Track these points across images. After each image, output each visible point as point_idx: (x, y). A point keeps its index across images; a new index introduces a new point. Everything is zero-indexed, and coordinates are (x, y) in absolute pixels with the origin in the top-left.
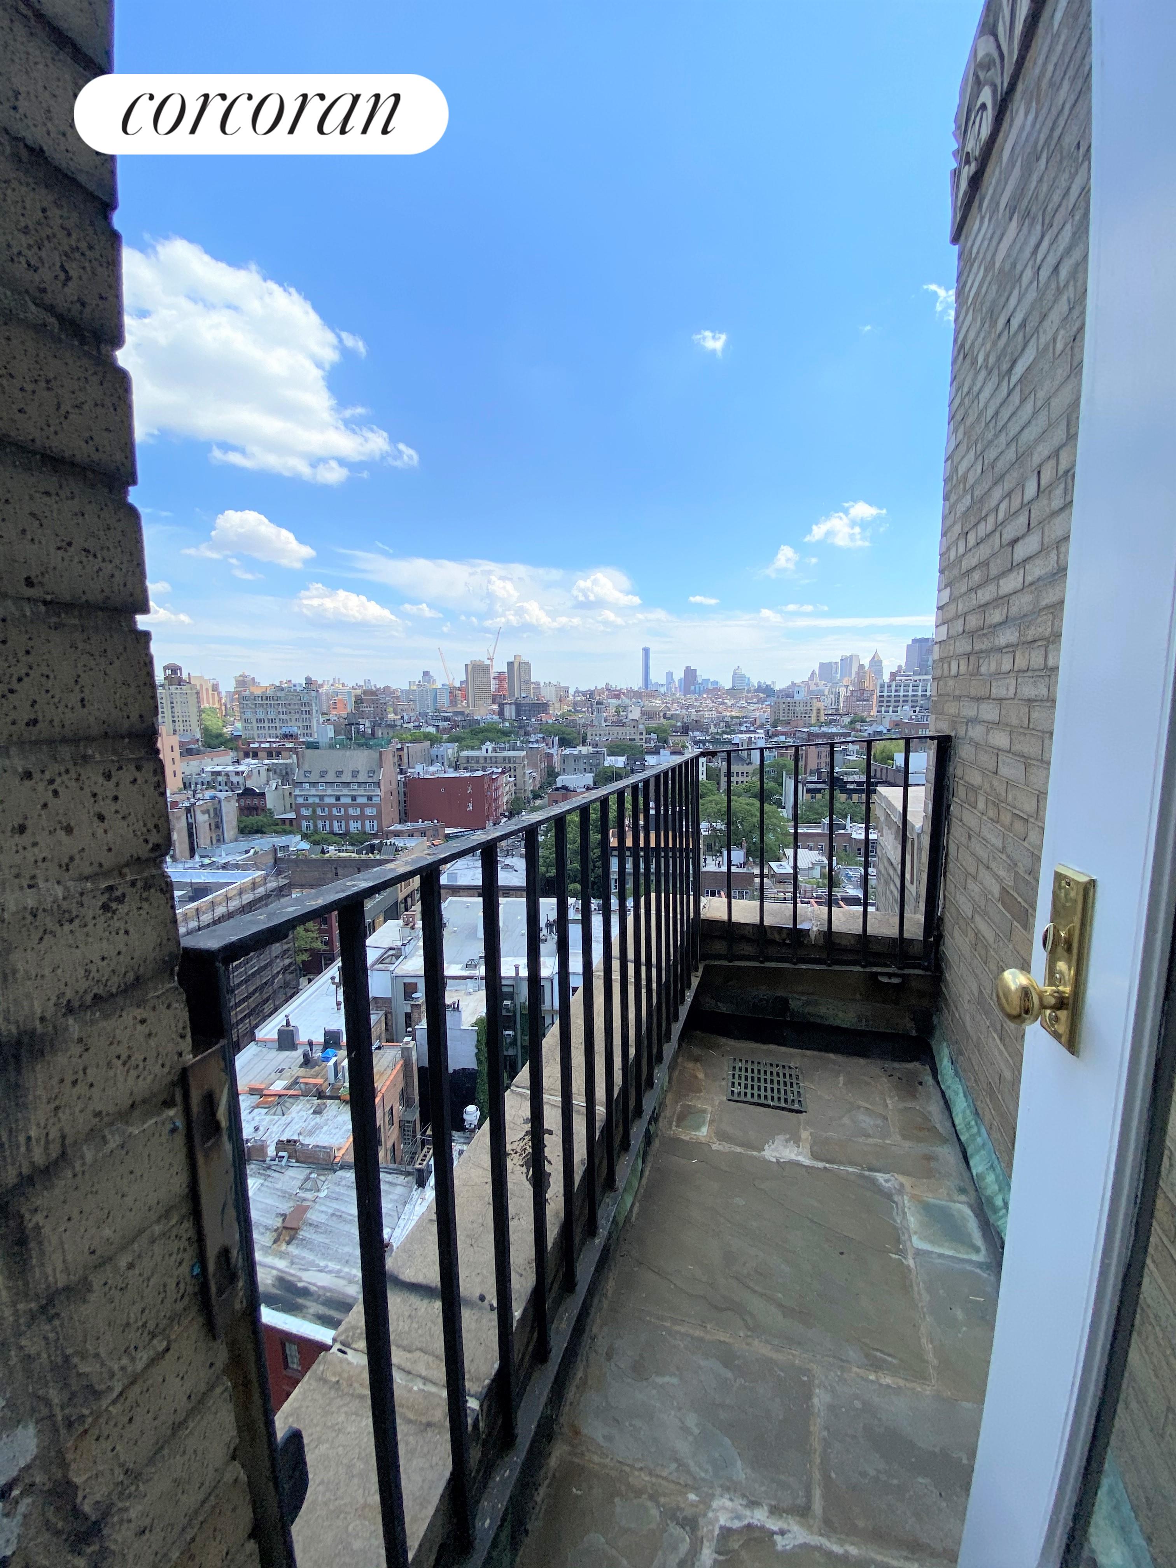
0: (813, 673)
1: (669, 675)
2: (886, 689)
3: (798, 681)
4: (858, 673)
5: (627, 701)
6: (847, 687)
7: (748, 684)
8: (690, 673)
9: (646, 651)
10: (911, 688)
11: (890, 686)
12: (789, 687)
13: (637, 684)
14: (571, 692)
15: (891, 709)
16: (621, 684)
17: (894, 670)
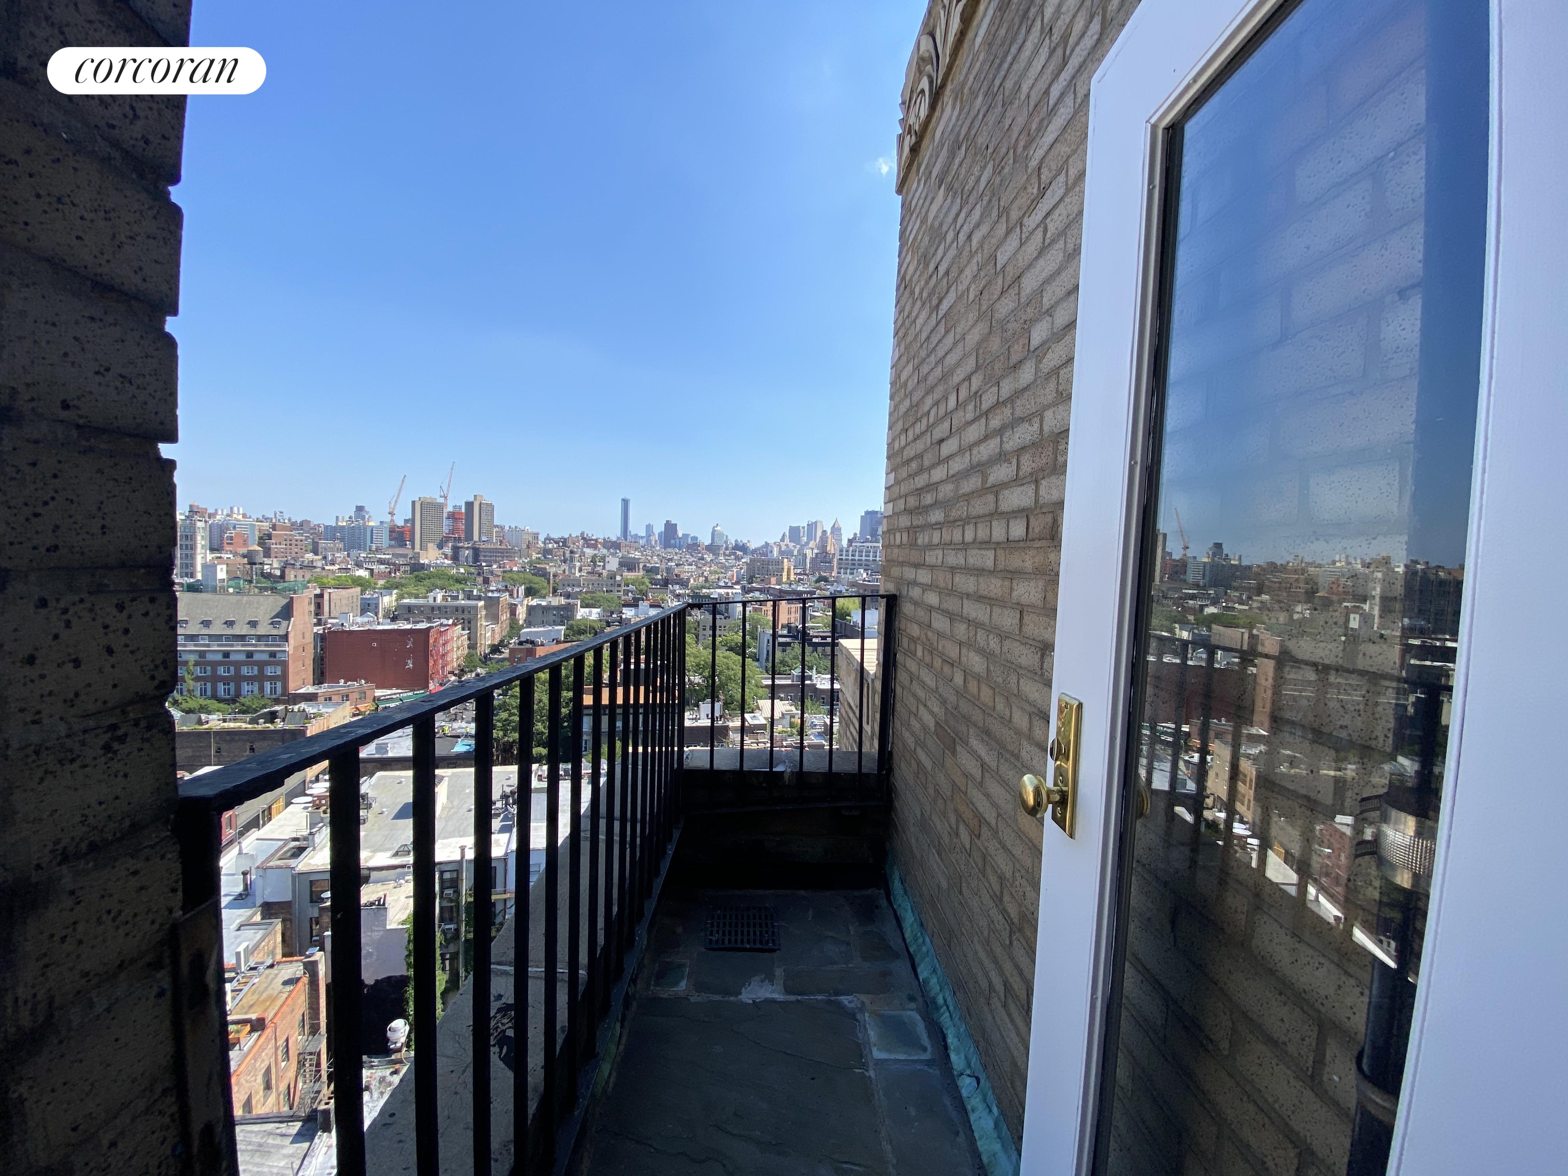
0: (784, 535)
1: (649, 528)
2: (844, 553)
3: (771, 542)
4: (821, 538)
5: (604, 551)
6: (812, 549)
7: (726, 542)
8: (670, 528)
9: (625, 503)
10: (864, 554)
11: (847, 551)
12: (762, 547)
13: (614, 533)
14: (542, 538)
15: (848, 571)
16: (598, 533)
17: (851, 537)
